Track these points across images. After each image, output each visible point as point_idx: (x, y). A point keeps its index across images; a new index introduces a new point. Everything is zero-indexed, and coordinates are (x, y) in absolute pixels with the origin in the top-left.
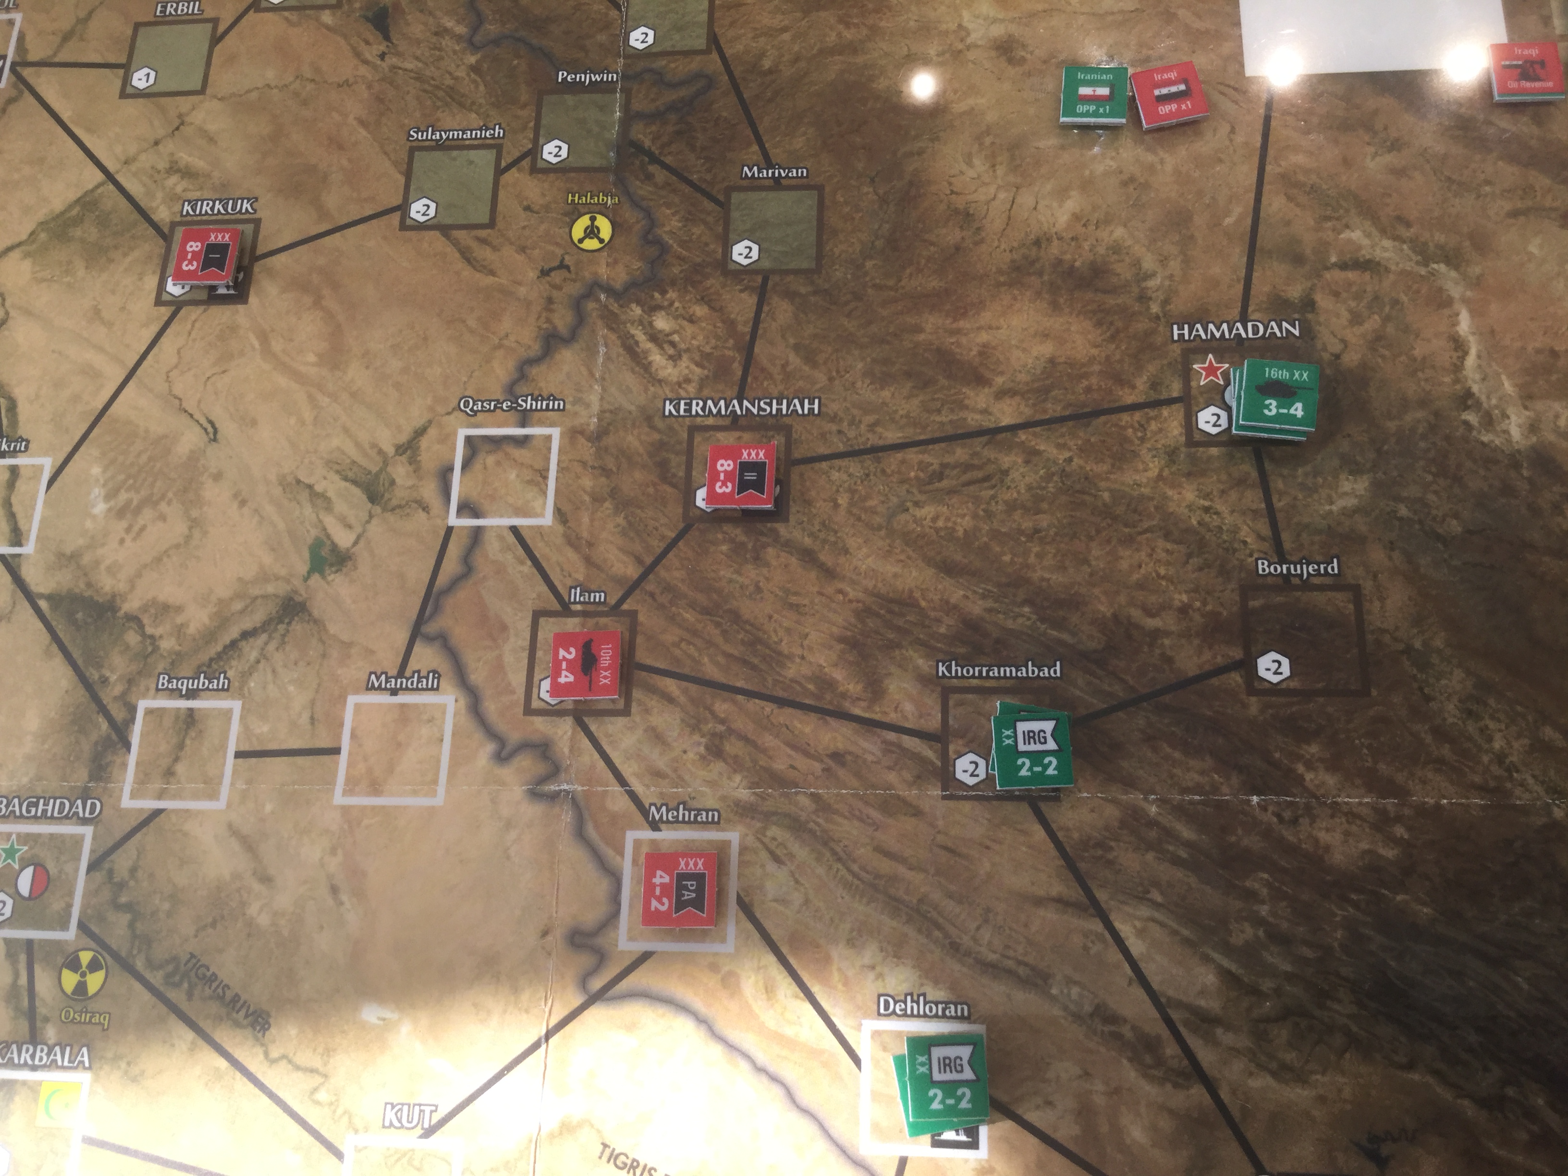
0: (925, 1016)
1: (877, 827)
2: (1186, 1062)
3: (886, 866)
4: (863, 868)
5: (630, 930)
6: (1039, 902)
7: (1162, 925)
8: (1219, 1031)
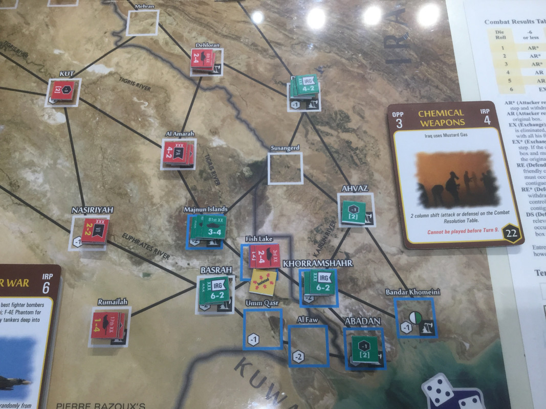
0: (208, 47)
1: (197, 8)
2: (274, 54)
3: (199, 16)
4: (193, 16)
5: (129, 32)
6: (239, 22)
7: (270, 25)
8: (283, 47)
